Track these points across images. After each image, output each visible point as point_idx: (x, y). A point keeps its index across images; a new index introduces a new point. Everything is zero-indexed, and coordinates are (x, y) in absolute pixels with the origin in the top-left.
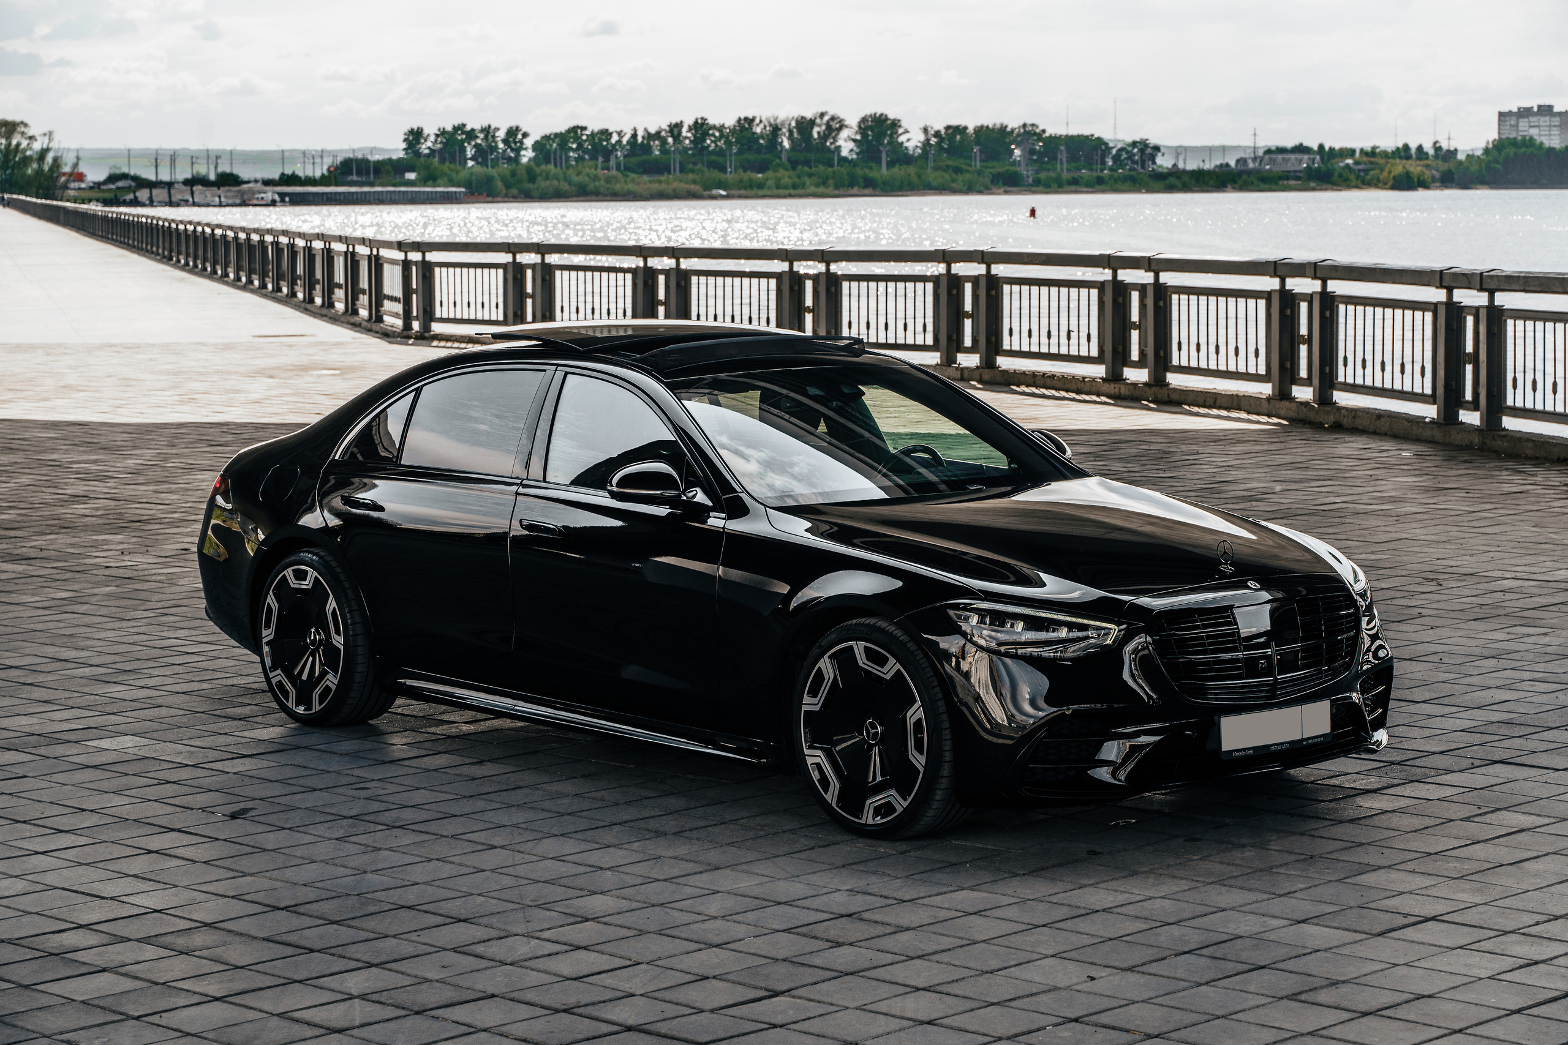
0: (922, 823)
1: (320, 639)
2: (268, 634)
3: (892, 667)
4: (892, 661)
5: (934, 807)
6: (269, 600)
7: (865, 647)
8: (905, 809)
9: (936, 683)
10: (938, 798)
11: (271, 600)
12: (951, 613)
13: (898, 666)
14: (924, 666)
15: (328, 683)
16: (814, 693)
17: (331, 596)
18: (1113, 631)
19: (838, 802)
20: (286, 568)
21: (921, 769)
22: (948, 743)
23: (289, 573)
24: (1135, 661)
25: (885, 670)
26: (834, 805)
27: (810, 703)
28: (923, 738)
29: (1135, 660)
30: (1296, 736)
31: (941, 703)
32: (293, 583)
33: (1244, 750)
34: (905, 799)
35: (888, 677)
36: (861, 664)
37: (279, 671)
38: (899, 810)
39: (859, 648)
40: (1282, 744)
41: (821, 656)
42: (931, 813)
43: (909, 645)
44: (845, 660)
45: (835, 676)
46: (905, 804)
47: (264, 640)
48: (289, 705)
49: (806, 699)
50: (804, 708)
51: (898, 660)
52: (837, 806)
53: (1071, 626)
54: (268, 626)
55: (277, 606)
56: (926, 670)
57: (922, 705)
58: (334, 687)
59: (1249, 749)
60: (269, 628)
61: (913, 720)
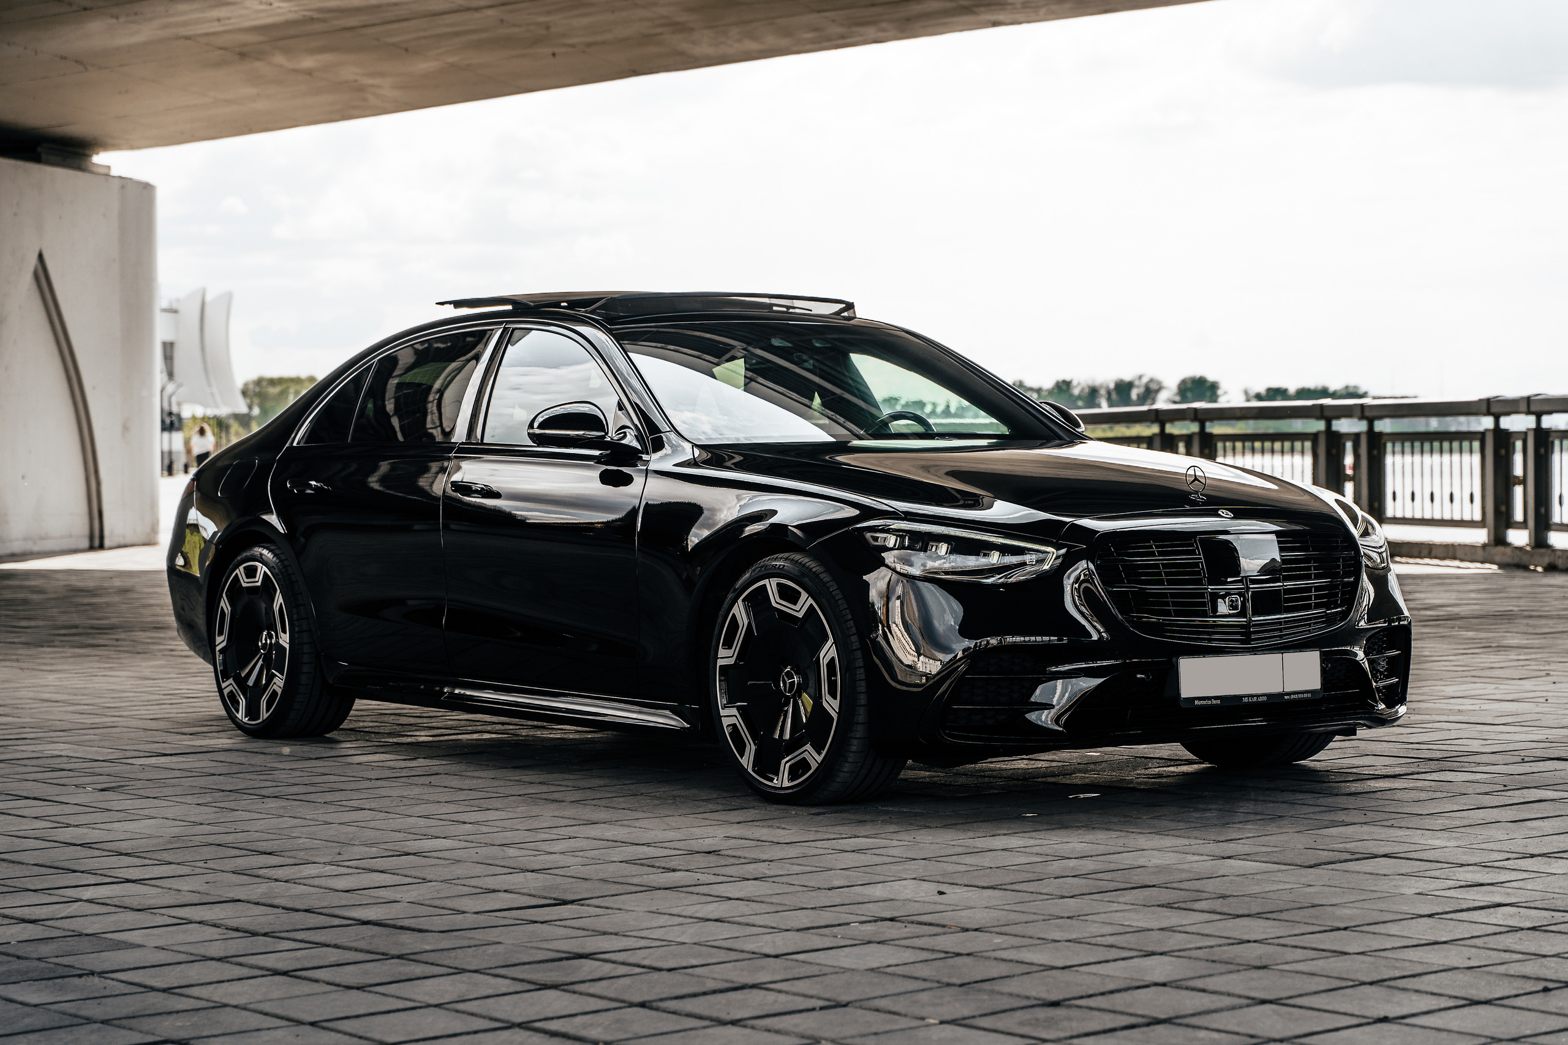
0: (839, 780)
1: (271, 643)
2: (221, 641)
3: (806, 601)
4: (804, 595)
5: (850, 760)
6: (222, 604)
7: (778, 584)
8: (820, 765)
9: (849, 617)
10: (854, 748)
11: (225, 604)
12: (868, 535)
13: (811, 601)
14: (837, 598)
15: (275, 687)
16: (728, 644)
17: (278, 591)
18: (1052, 555)
19: (754, 766)
20: (237, 567)
21: (835, 715)
22: (863, 683)
23: (240, 571)
24: (1079, 592)
25: (797, 607)
26: (750, 770)
27: (726, 657)
28: (836, 681)
29: (1078, 590)
30: (1275, 688)
31: (854, 638)
32: (245, 582)
33: (1209, 698)
34: (819, 754)
35: (800, 615)
36: (774, 604)
37: (231, 681)
38: (814, 766)
39: (771, 585)
40: (1258, 696)
41: (734, 601)
42: (847, 767)
43: (822, 576)
44: (758, 602)
45: (749, 624)
46: (819, 759)
47: (218, 648)
48: (239, 716)
49: (722, 652)
50: (720, 662)
51: (811, 594)
52: (753, 771)
53: (1004, 550)
54: (221, 633)
55: (229, 609)
56: (840, 602)
57: (835, 642)
58: (279, 691)
59: (1216, 698)
60: (222, 634)
61: (826, 661)
